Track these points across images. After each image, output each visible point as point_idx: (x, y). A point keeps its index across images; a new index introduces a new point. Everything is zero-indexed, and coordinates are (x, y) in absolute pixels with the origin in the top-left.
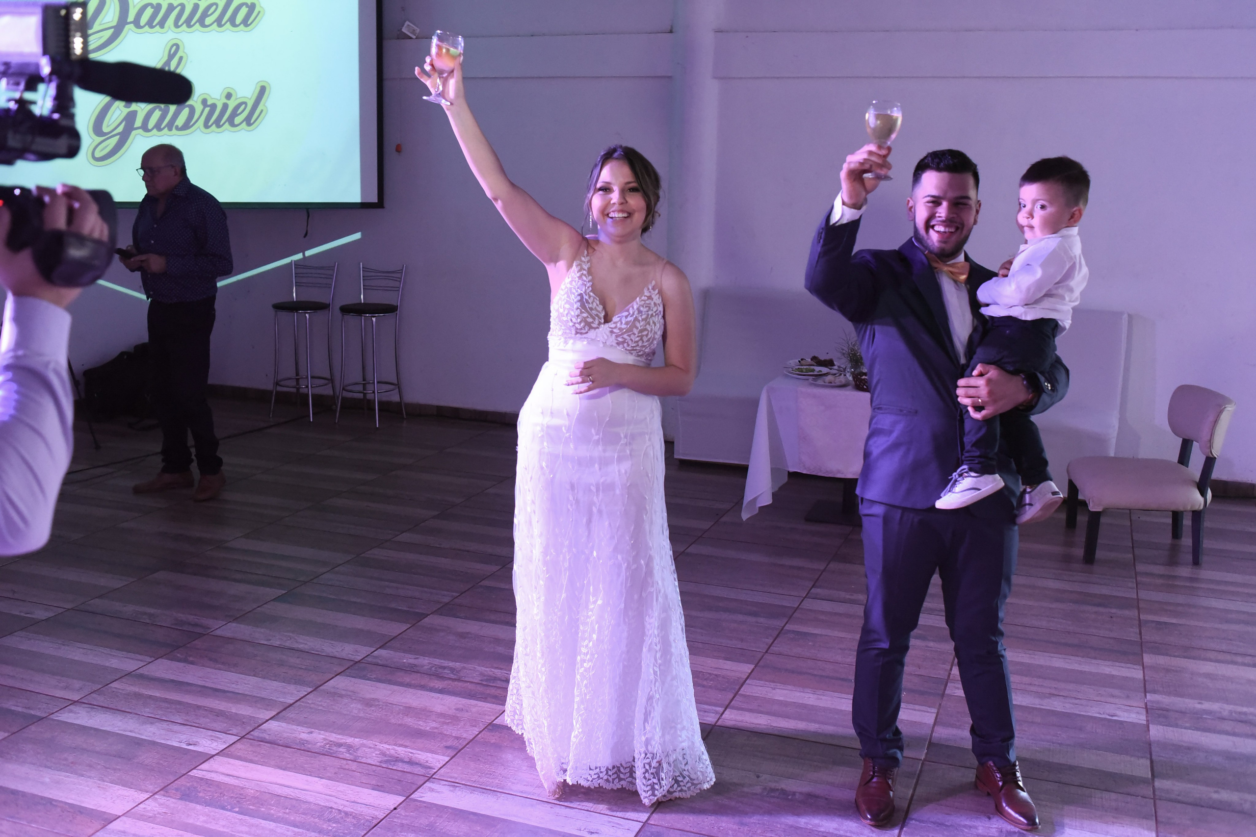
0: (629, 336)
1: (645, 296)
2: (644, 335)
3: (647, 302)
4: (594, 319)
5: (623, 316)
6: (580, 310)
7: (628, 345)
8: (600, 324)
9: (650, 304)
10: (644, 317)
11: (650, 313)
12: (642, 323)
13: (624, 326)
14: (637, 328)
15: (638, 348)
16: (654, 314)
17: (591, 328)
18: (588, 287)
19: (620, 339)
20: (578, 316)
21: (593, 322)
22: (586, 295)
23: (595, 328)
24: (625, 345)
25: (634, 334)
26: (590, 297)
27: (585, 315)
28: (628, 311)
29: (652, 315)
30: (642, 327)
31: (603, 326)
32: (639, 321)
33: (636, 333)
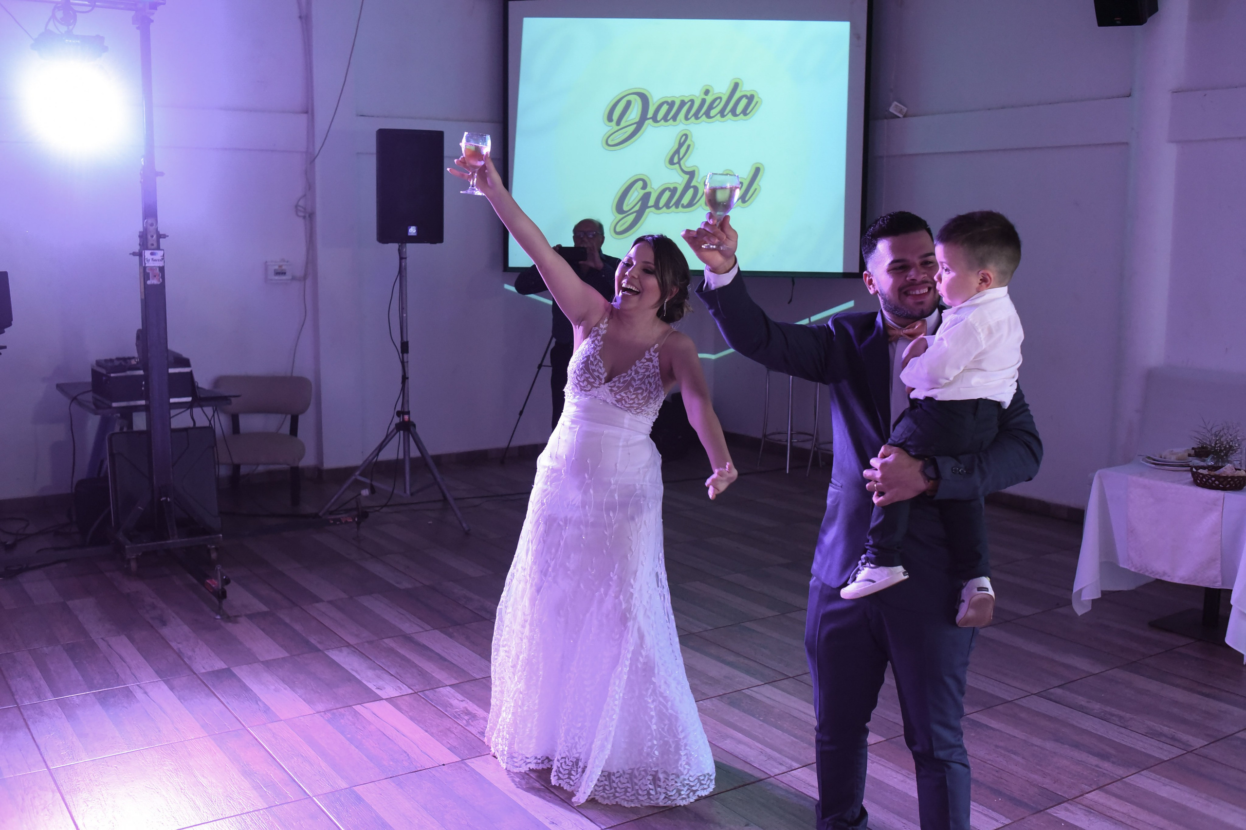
0: (626, 393)
1: (645, 359)
2: (639, 393)
3: (646, 364)
4: (595, 380)
5: (622, 376)
6: (584, 371)
7: (626, 402)
8: (600, 384)
9: (648, 366)
10: (640, 377)
11: (647, 374)
12: (638, 382)
13: (620, 385)
14: (633, 386)
15: (635, 405)
16: (651, 375)
17: (593, 387)
18: (597, 351)
19: (618, 397)
20: (582, 375)
21: (594, 382)
22: (593, 357)
23: (597, 387)
24: (623, 402)
25: (631, 392)
26: (596, 359)
27: (587, 375)
28: (627, 372)
29: (649, 376)
30: (637, 386)
31: (603, 385)
32: (635, 380)
33: (632, 390)
